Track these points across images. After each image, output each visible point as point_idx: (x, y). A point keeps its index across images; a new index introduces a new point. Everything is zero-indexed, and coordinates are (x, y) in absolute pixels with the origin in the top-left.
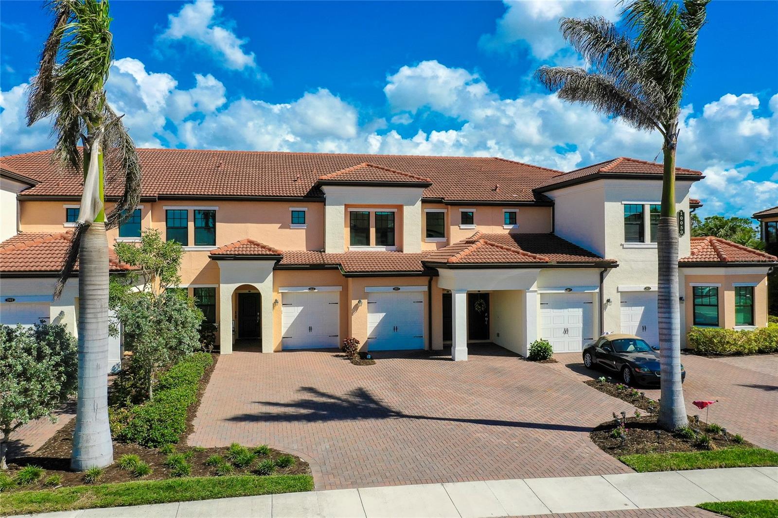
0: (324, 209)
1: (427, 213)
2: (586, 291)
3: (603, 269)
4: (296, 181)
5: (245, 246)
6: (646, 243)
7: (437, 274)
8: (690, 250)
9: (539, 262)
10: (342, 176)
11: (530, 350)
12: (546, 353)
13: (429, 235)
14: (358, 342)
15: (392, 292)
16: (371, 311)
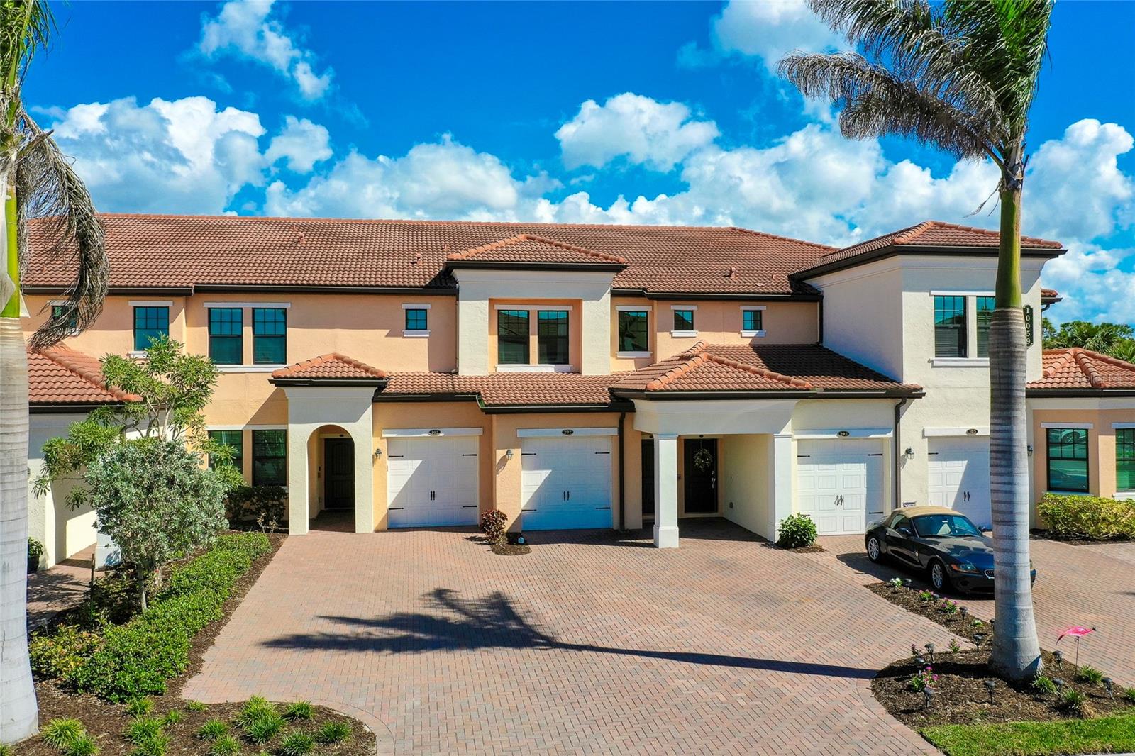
0: (457, 305)
1: (621, 314)
2: (872, 436)
3: (900, 400)
4: (416, 262)
5: (329, 365)
6: (970, 358)
7: (632, 409)
8: (1042, 370)
9: (795, 390)
10: (484, 255)
11: (780, 531)
12: (805, 536)
13: (622, 348)
14: (505, 517)
15: (561, 438)
16: (526, 467)
